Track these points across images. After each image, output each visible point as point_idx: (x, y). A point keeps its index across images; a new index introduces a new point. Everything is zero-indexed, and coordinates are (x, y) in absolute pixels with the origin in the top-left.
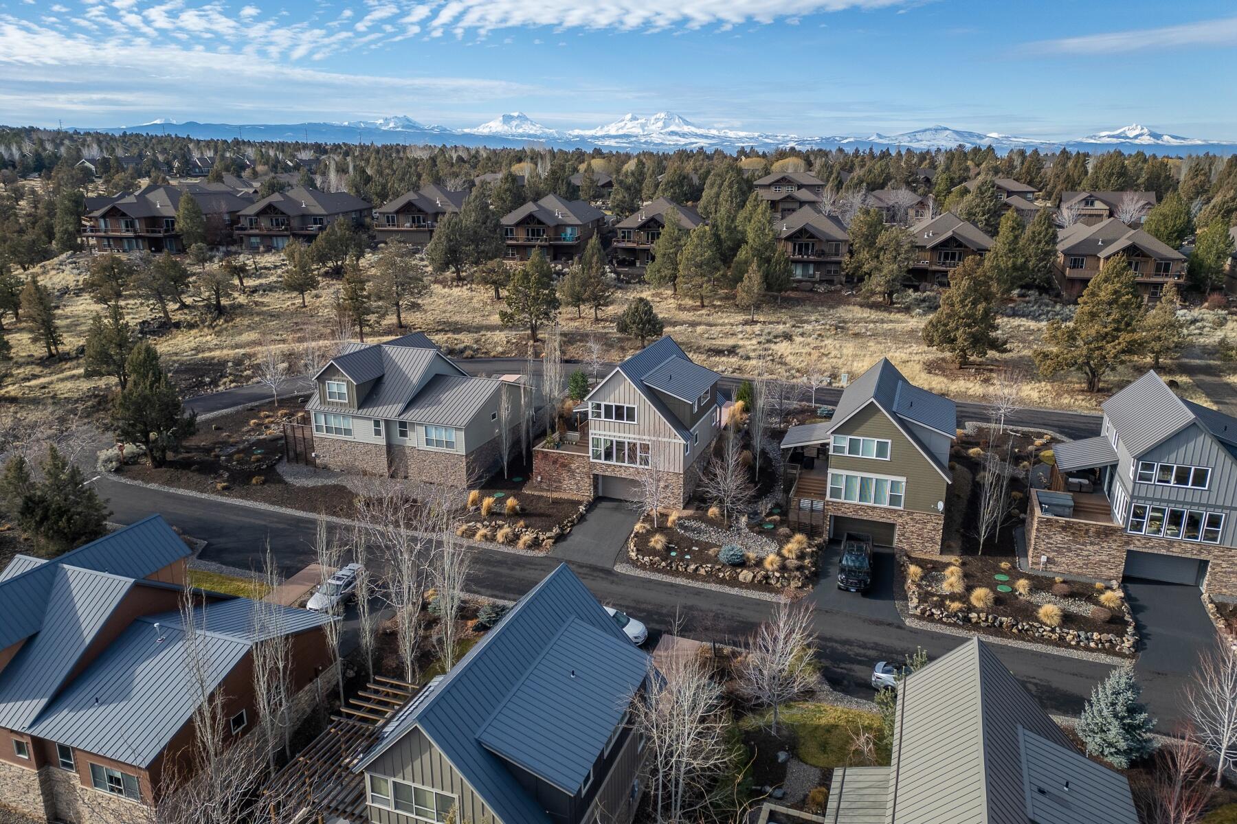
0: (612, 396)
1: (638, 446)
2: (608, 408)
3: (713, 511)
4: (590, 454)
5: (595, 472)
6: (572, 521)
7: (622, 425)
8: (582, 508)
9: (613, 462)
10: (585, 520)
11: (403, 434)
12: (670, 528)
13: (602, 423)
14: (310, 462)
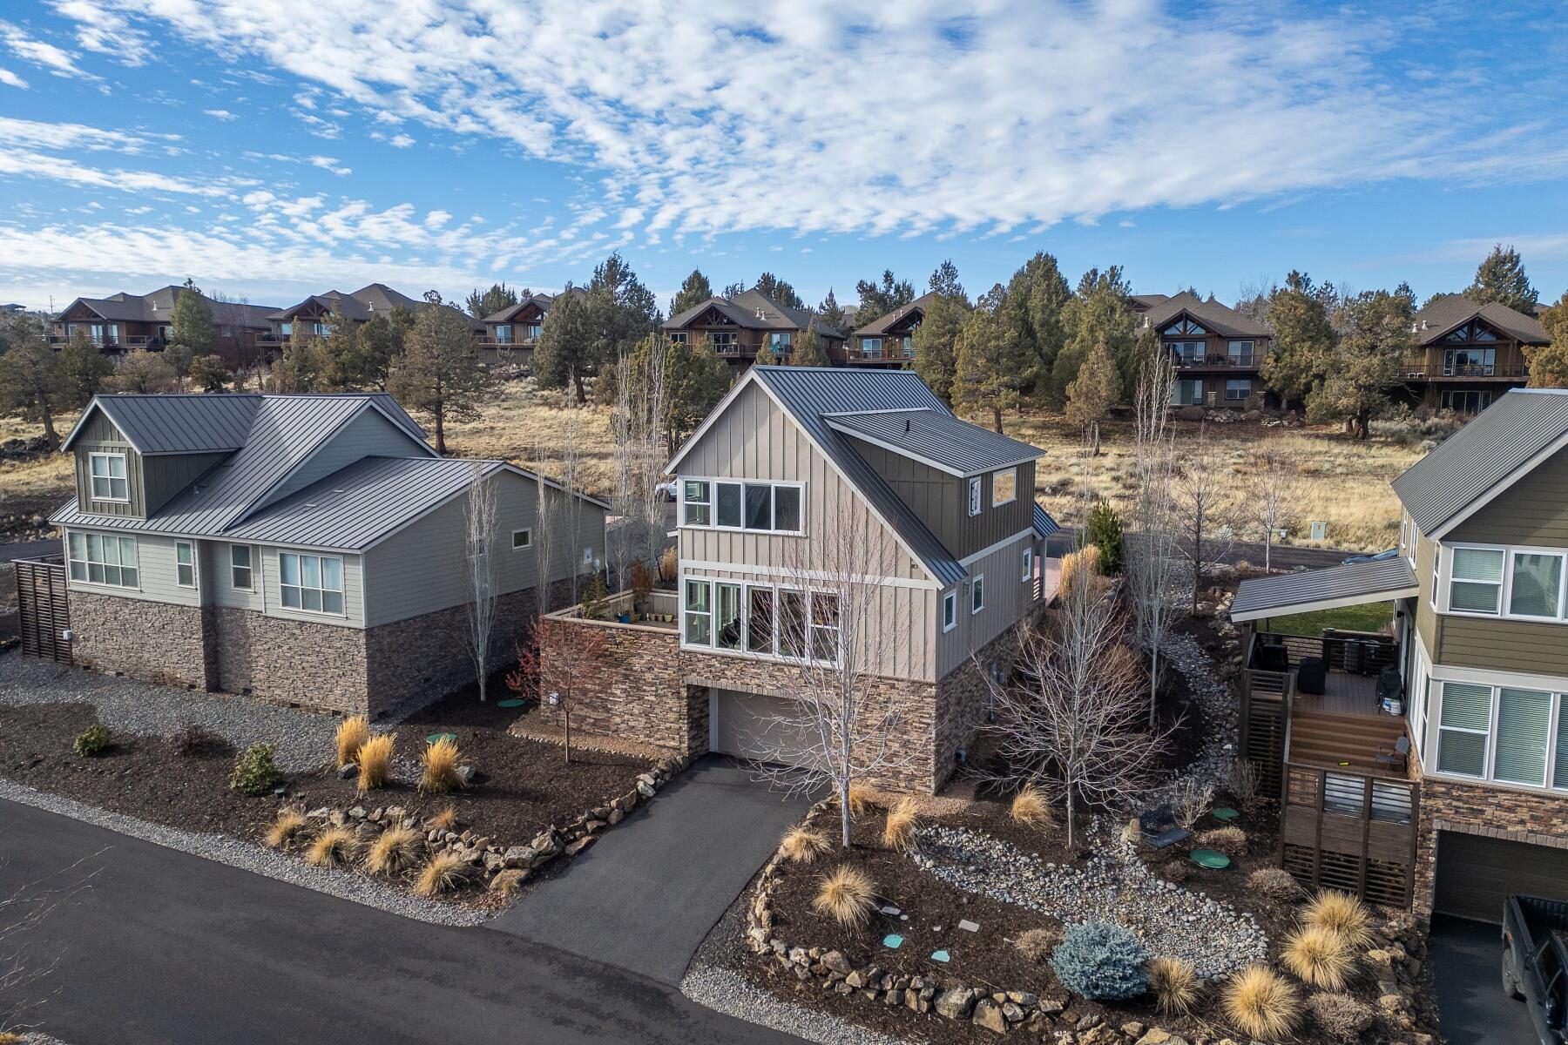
0: (738, 461)
1: (808, 603)
2: (727, 492)
3: (1029, 803)
4: (682, 628)
5: (694, 679)
6: (604, 817)
7: (764, 542)
8: (645, 781)
9: (742, 651)
10: (646, 815)
11: (242, 579)
12: (891, 851)
13: (712, 538)
14: (58, 652)
